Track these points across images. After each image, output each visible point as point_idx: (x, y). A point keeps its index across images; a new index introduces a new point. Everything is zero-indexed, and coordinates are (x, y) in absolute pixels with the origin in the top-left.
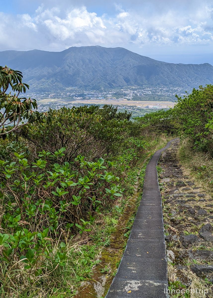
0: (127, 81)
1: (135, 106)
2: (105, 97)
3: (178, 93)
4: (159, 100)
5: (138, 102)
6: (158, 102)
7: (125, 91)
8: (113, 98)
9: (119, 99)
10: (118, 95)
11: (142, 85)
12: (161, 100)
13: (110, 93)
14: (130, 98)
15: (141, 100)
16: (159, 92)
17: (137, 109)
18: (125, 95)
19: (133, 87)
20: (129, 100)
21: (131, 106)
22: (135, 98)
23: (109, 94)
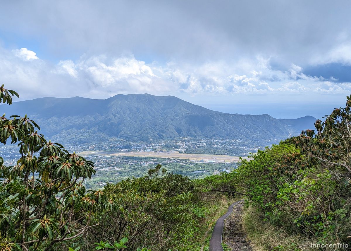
0: (179, 131)
1: (188, 160)
2: (154, 150)
3: (236, 146)
4: (215, 153)
5: (191, 155)
6: (213, 156)
7: (177, 142)
8: (163, 150)
9: (170, 151)
10: (168, 147)
11: (195, 137)
12: (217, 153)
13: (160, 144)
14: (183, 150)
15: (194, 153)
16: (214, 145)
17: (191, 163)
18: (177, 147)
19: (186, 139)
20: (181, 152)
21: (183, 160)
22: (188, 151)
23: (159, 146)
